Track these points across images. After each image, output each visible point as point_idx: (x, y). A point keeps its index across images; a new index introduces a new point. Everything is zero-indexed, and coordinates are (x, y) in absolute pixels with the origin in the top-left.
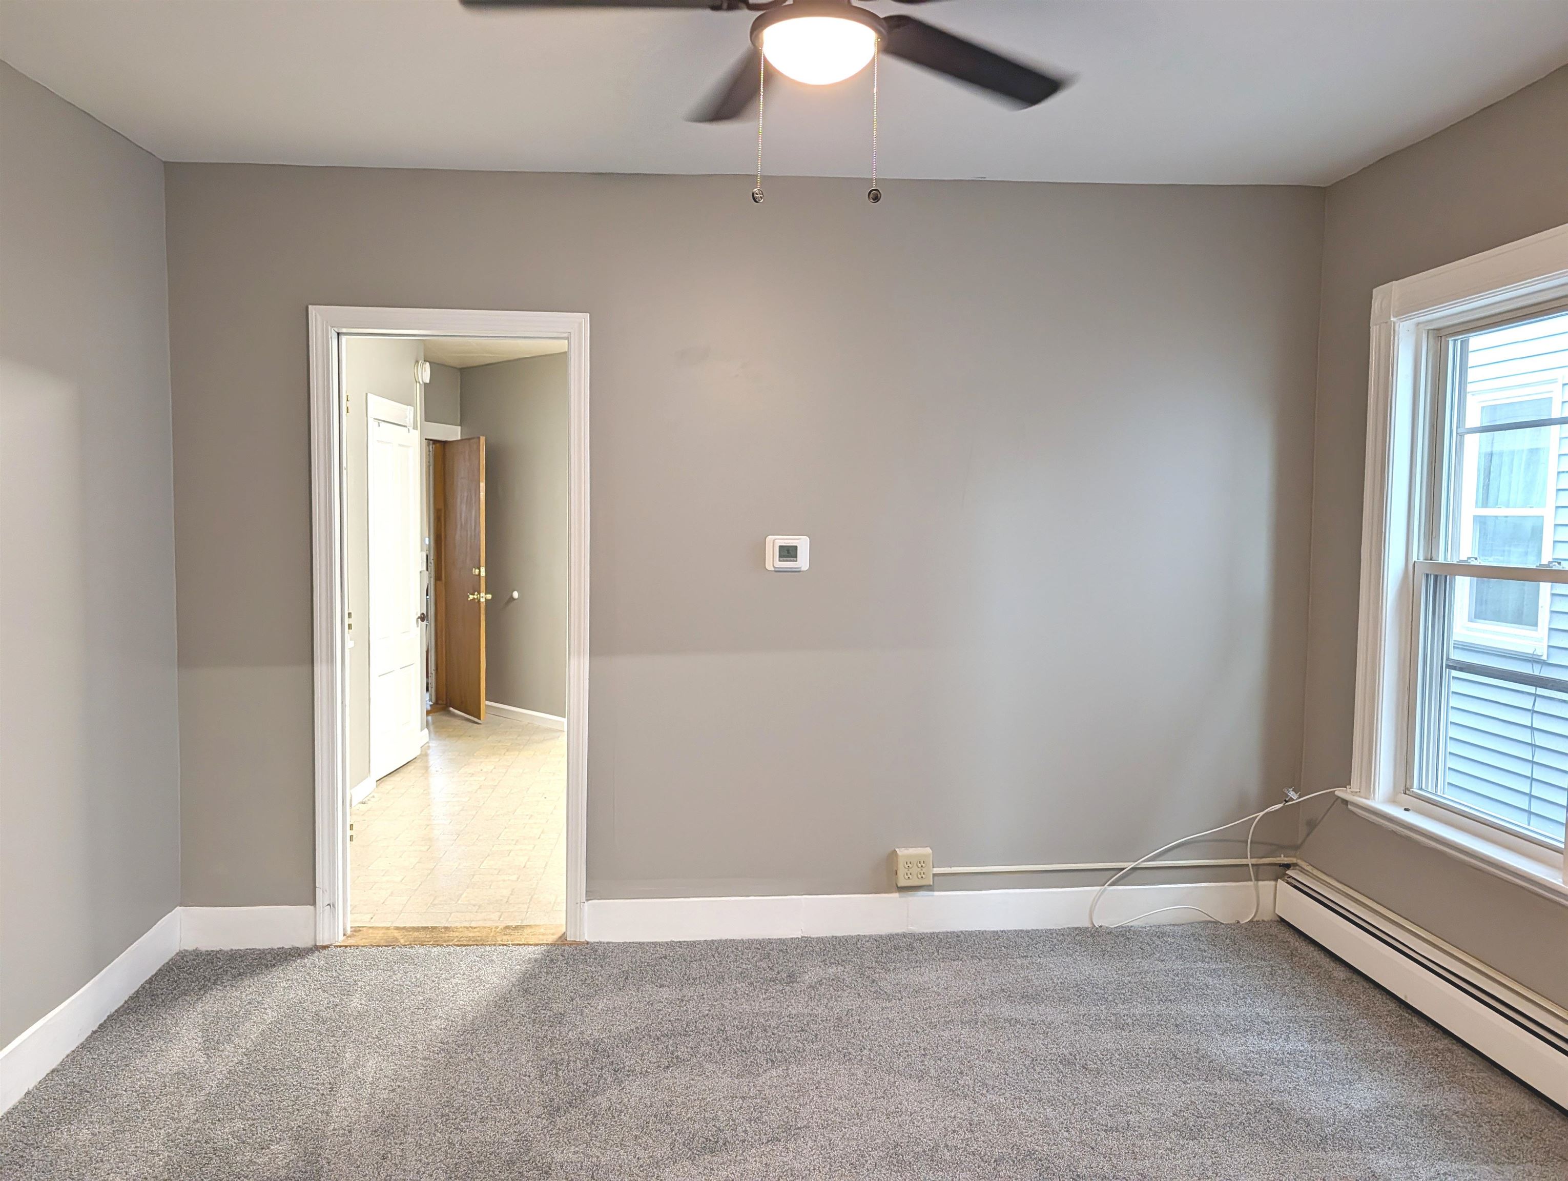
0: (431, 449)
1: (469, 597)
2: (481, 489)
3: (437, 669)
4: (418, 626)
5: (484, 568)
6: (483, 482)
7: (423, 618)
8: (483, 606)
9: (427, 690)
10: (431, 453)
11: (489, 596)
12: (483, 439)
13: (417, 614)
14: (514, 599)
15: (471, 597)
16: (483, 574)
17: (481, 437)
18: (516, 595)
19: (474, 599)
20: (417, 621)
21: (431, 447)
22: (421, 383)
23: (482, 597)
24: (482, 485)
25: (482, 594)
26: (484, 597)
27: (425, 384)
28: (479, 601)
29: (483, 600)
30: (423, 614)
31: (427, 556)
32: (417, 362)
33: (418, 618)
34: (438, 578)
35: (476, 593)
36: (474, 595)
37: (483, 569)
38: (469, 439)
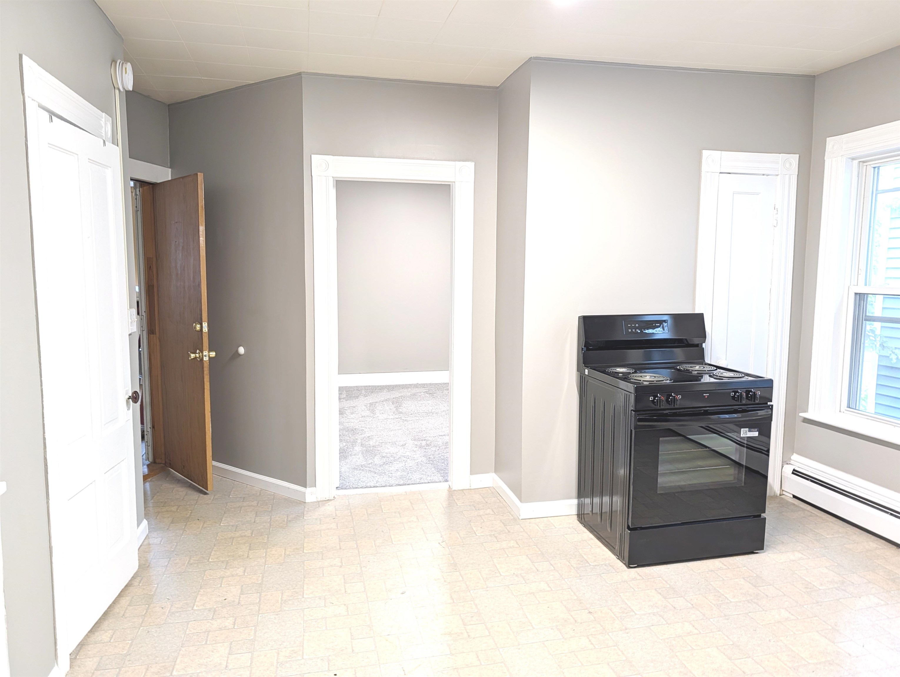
0: (138, 193)
1: (190, 356)
2: (201, 233)
3: (153, 427)
4: (129, 409)
5: (206, 323)
6: (202, 225)
7: (134, 397)
8: (206, 366)
9: (143, 437)
10: (138, 197)
11: (213, 354)
12: (200, 176)
13: (126, 394)
14: (240, 355)
15: (193, 356)
16: (205, 329)
17: (199, 174)
18: (241, 350)
19: (196, 358)
20: (127, 402)
21: (138, 190)
22: (121, 89)
23: (205, 356)
24: (202, 229)
25: (205, 353)
26: (207, 355)
27: (127, 92)
28: (202, 360)
29: (206, 359)
30: (135, 392)
31: (138, 302)
32: (114, 61)
33: (129, 399)
34: (151, 331)
35: (198, 351)
36: (195, 353)
37: (205, 325)
38: (183, 178)
